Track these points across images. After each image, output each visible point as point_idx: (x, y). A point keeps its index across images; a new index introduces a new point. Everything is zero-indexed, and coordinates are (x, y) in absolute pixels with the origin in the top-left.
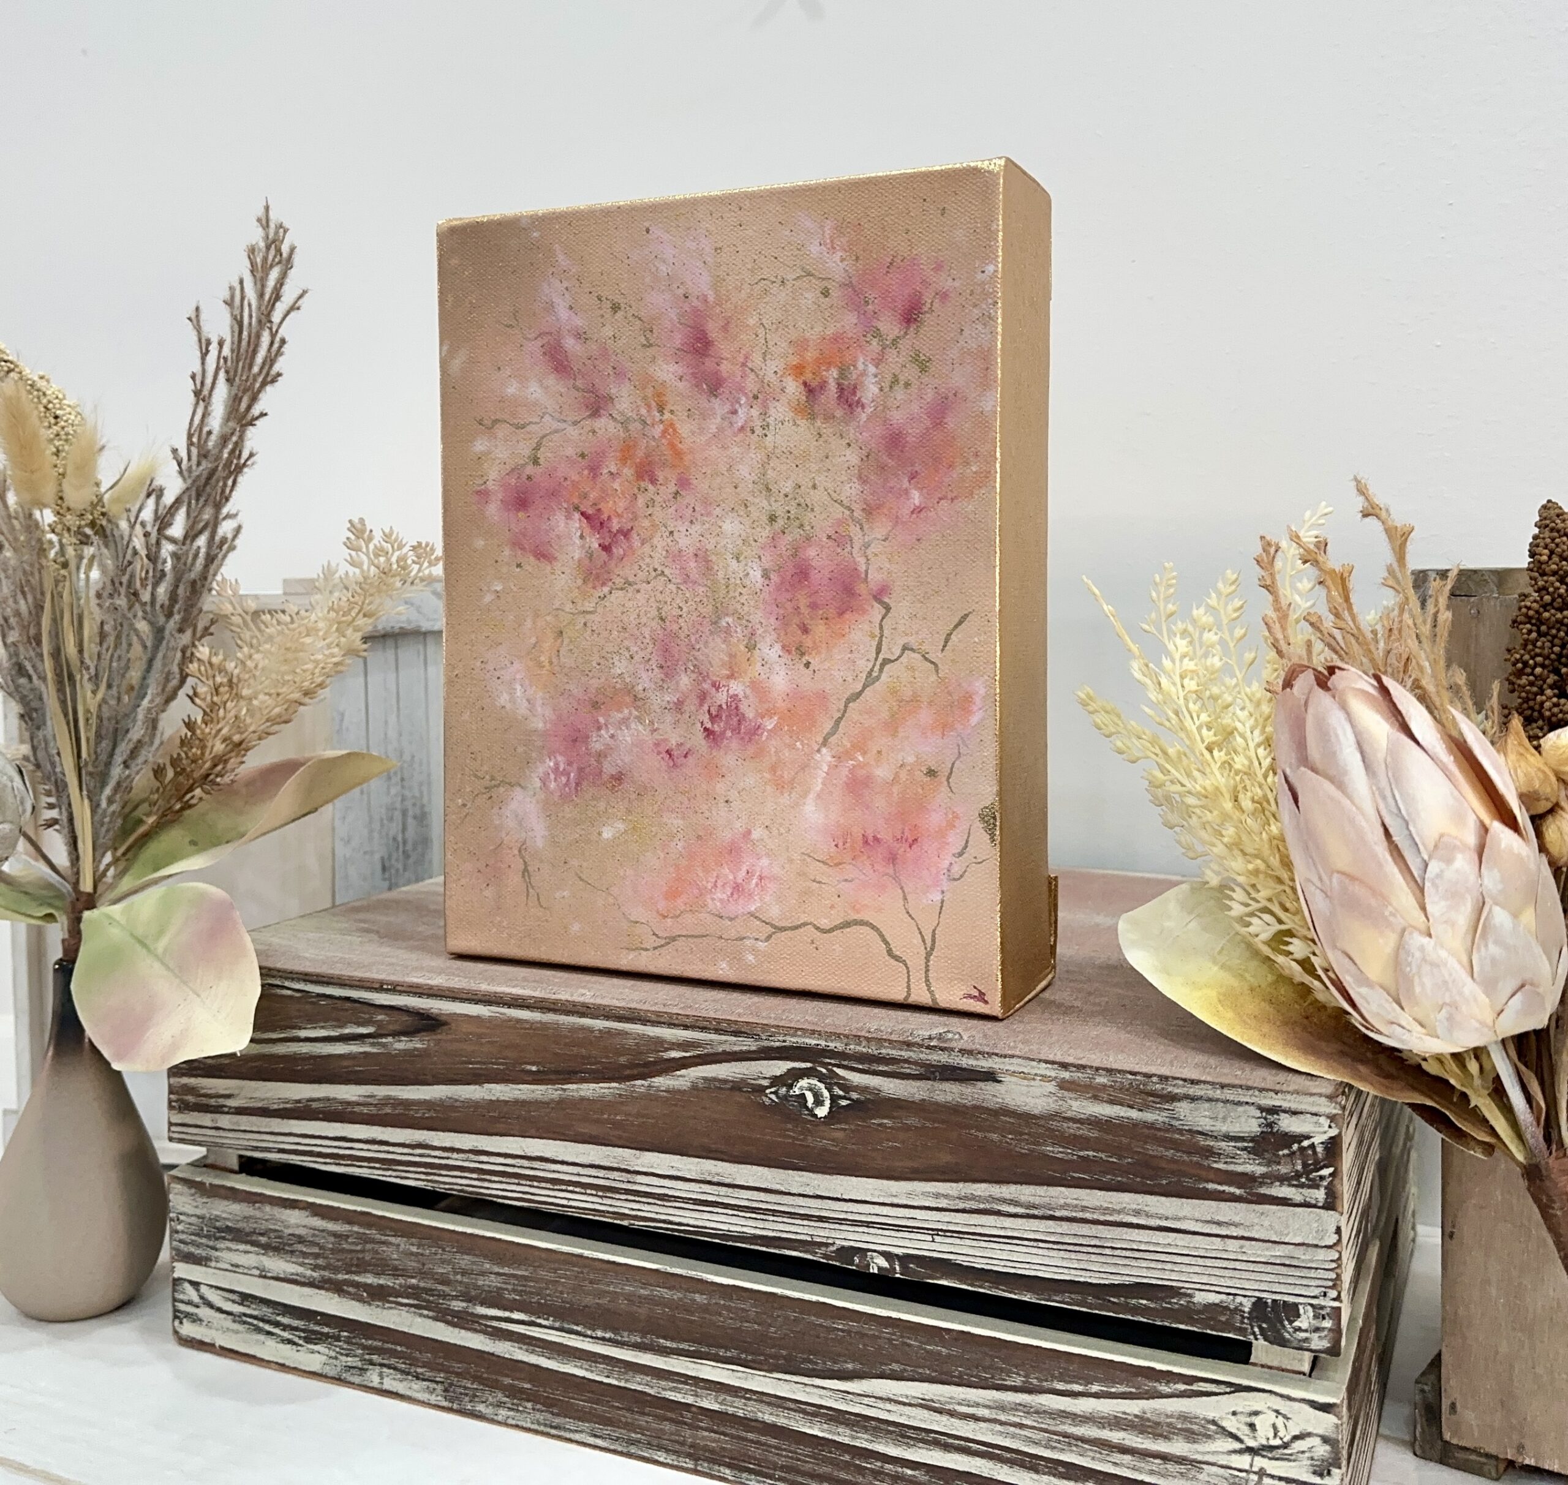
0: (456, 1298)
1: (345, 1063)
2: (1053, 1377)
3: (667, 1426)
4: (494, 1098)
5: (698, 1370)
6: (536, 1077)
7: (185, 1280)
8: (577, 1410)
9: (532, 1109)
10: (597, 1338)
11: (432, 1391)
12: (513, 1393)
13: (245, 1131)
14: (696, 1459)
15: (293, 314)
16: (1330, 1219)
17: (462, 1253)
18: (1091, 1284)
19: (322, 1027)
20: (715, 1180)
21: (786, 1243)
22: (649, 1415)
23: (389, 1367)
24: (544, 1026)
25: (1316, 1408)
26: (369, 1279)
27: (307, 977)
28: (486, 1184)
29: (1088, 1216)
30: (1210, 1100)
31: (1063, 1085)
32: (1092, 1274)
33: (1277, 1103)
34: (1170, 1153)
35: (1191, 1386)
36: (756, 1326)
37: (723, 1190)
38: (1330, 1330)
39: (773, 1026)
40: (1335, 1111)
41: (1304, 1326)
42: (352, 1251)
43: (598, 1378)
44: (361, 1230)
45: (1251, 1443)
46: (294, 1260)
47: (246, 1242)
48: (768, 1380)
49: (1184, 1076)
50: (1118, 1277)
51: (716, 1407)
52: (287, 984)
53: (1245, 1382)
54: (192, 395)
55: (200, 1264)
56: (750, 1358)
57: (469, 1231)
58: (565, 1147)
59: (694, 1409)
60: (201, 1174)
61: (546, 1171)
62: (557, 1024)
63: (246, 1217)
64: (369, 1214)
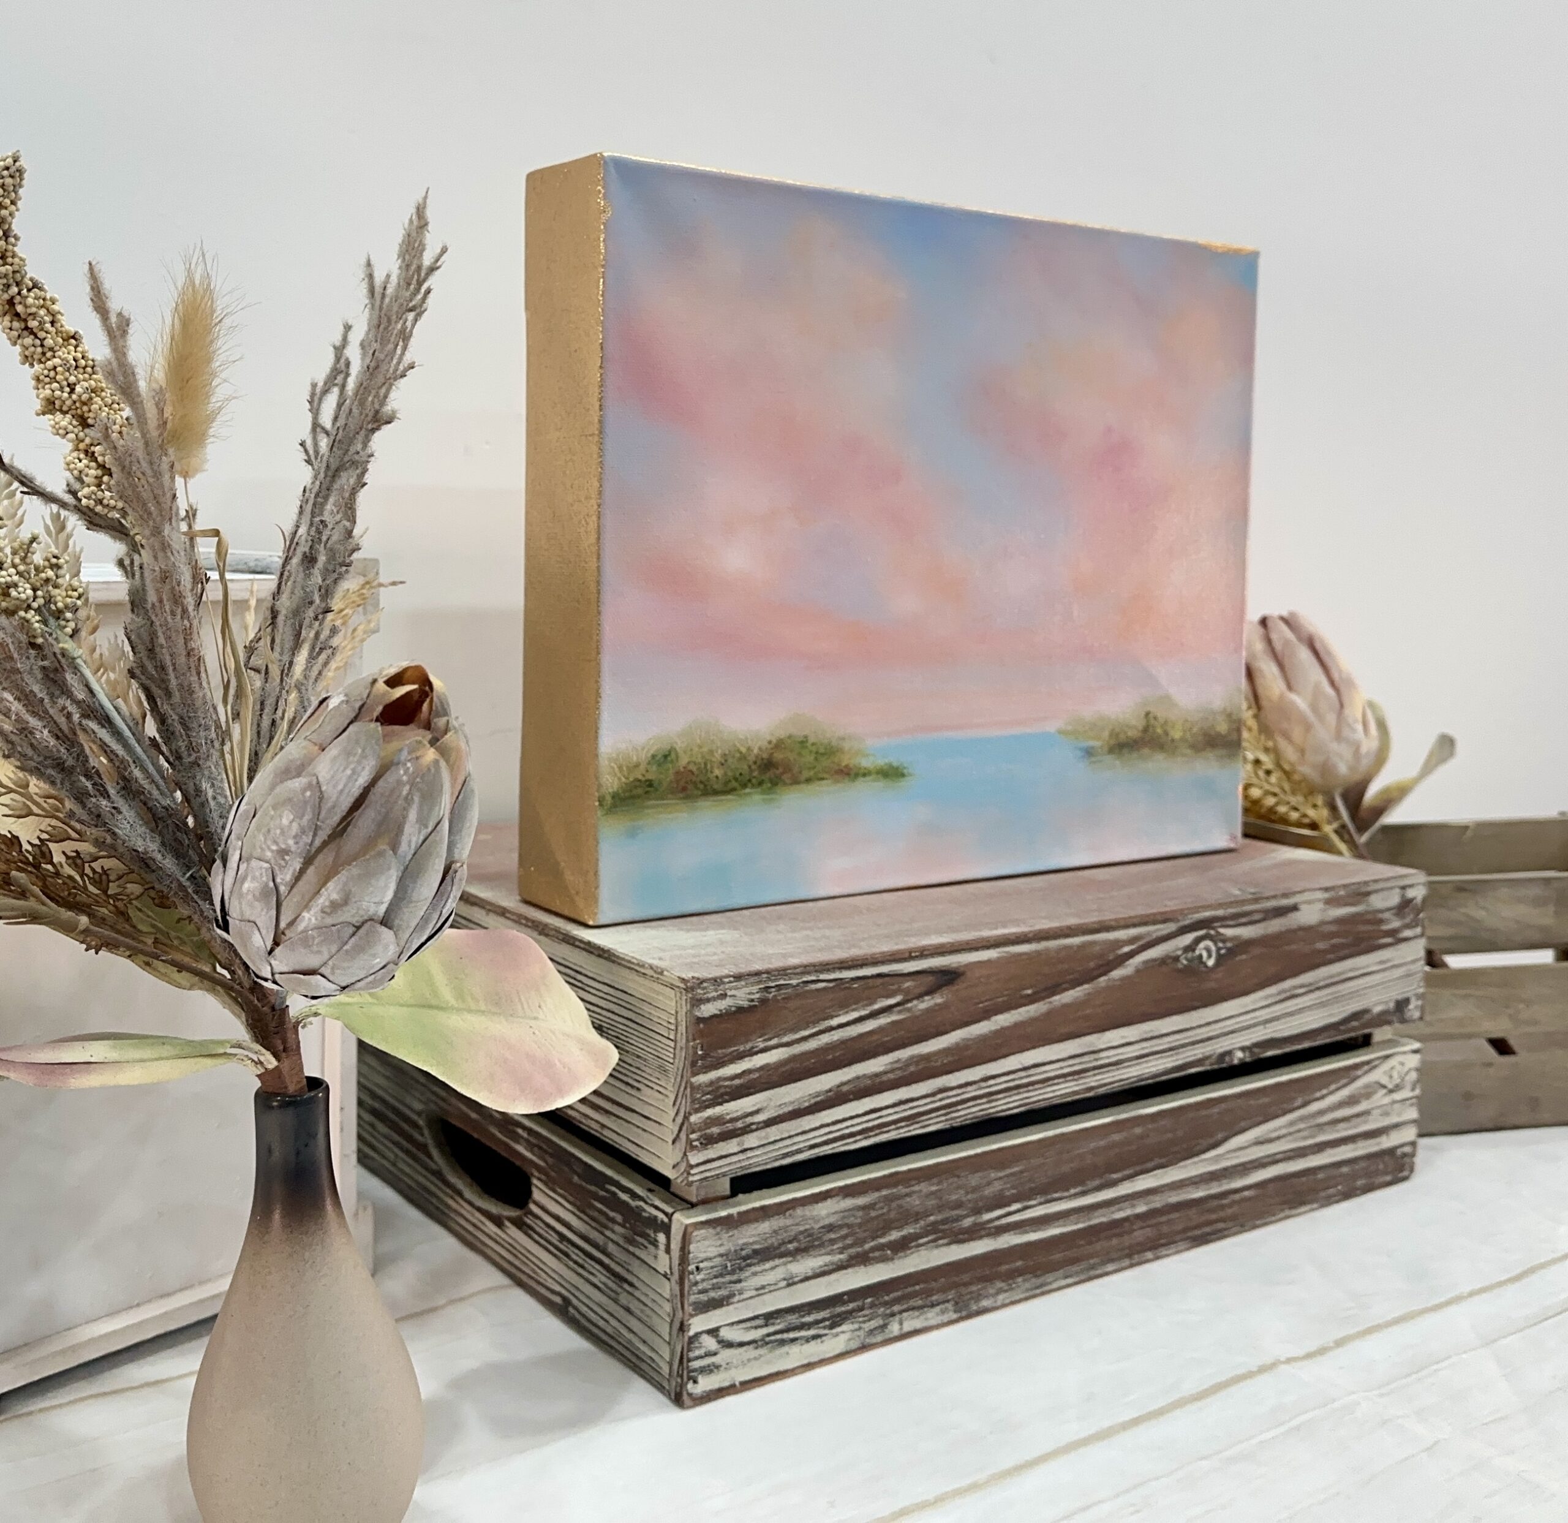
0: (967, 1215)
1: (875, 1037)
4: (999, 1027)
6: (1032, 998)
7: (702, 1332)
8: (1054, 1264)
9: (1027, 1026)
10: (1072, 1196)
11: (943, 1312)
12: (1010, 1275)
13: (776, 1141)
17: (974, 1173)
18: (1332, 1023)
19: (854, 1010)
20: (1149, 1036)
21: (1190, 1065)
23: (907, 1309)
24: (1040, 953)
25: (1414, 1053)
26: (894, 1235)
27: (843, 965)
28: (993, 1104)
29: (1333, 980)
30: (1383, 889)
31: (1328, 902)
33: (1406, 883)
36: (1170, 1135)
37: (1154, 1042)
38: (1421, 1006)
39: (1185, 909)
41: (1412, 1007)
42: (877, 1217)
43: (1071, 1229)
44: (889, 1191)
45: (1390, 1086)
47: (772, 1258)
51: (1146, 1208)
53: (1389, 1052)
55: (721, 1306)
59: (1129, 1219)
61: (1038, 1075)
62: (1047, 950)
63: (775, 1232)
64: (897, 1173)
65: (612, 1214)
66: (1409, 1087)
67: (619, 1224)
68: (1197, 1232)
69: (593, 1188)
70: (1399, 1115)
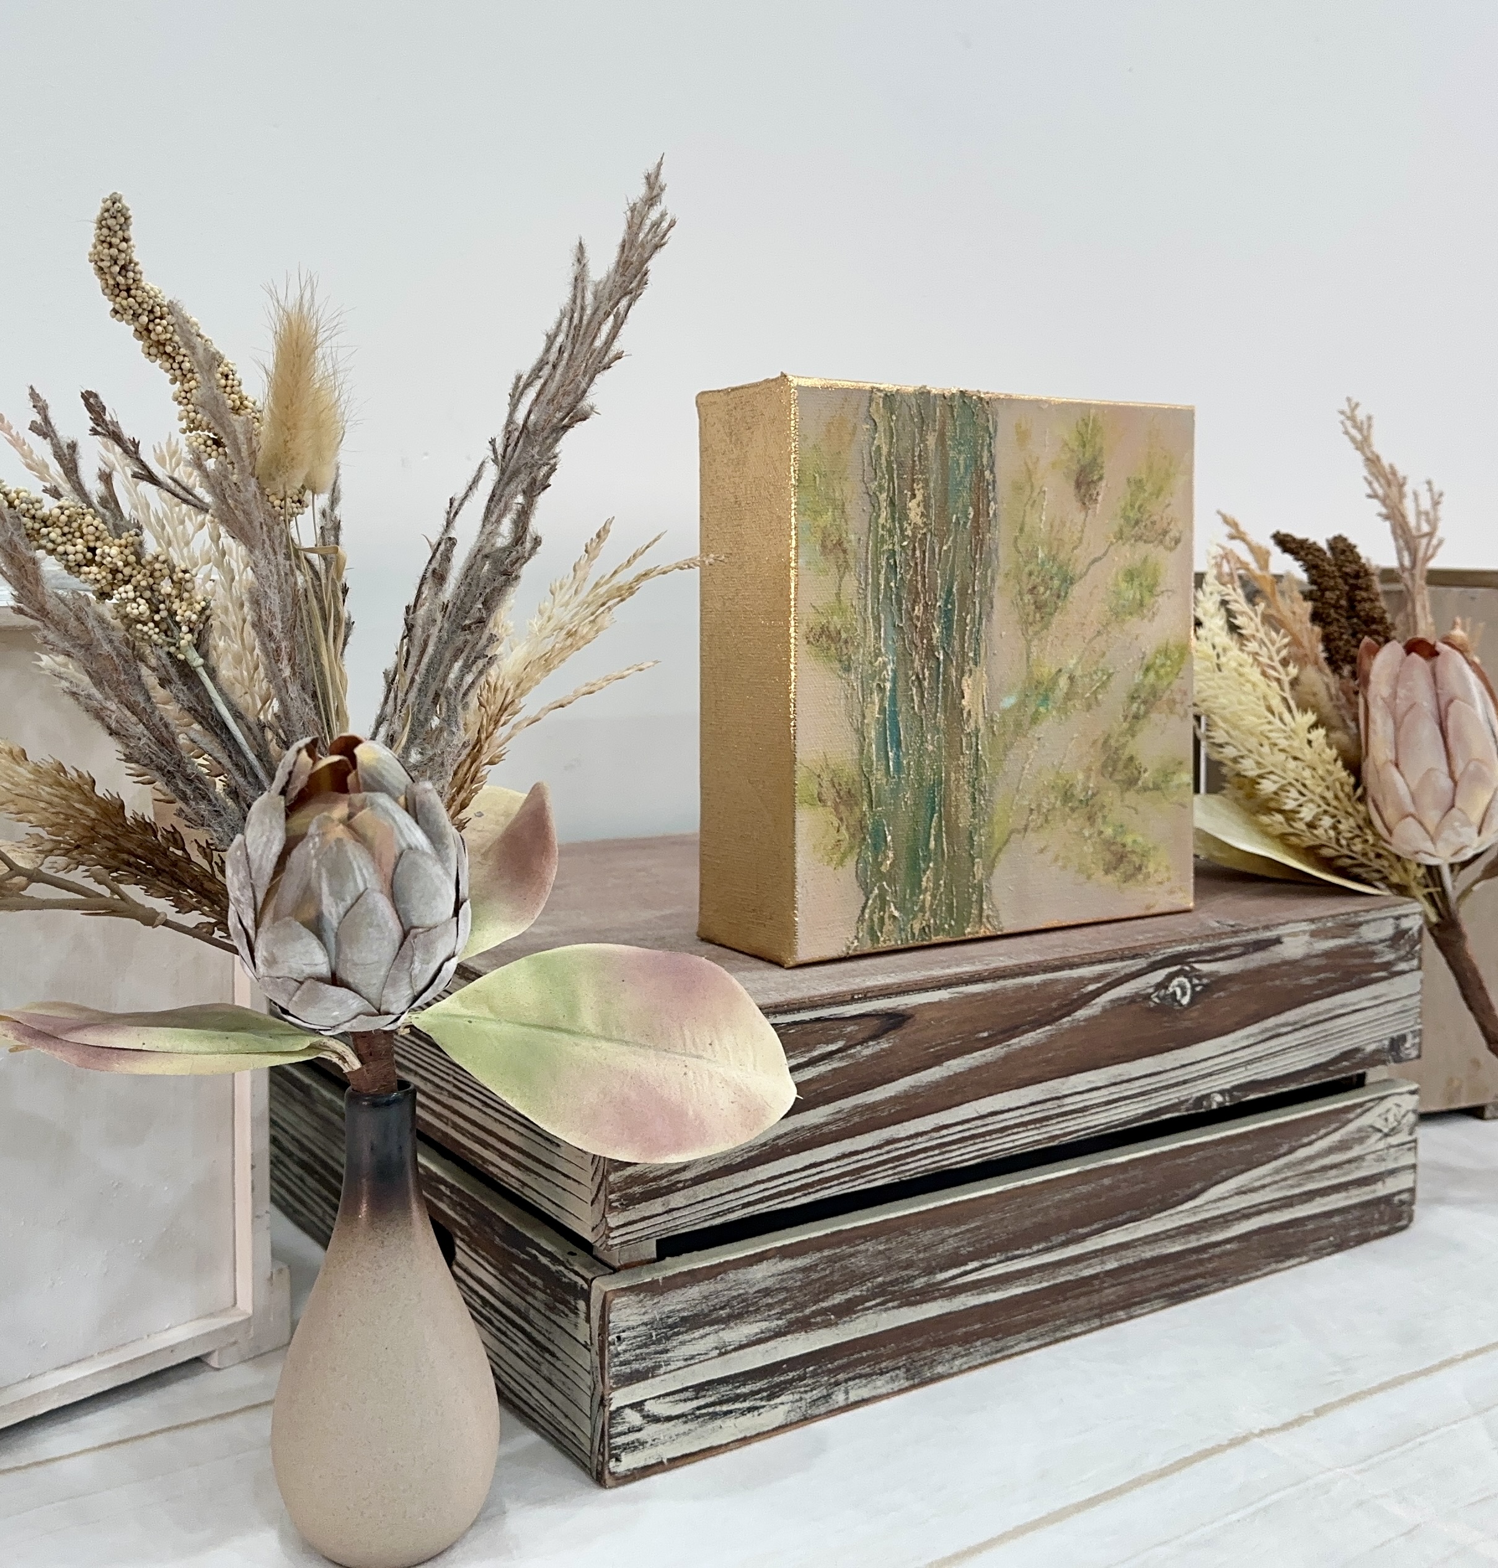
0: (919, 1276)
1: (813, 1087)
4: (952, 1073)
5: (1105, 1241)
6: (987, 1042)
7: (626, 1406)
8: (1016, 1326)
9: (983, 1072)
10: (1035, 1253)
11: (893, 1380)
12: (968, 1339)
20: (1118, 1080)
23: (850, 1379)
24: (994, 993)
25: (1411, 1096)
26: (838, 1299)
27: (778, 1009)
28: (947, 1156)
30: (1373, 922)
31: (1314, 934)
33: (1400, 912)
34: (1356, 962)
35: (1363, 1108)
38: (1417, 1045)
39: (1157, 944)
41: (1408, 1046)
42: (818, 1279)
43: (1034, 1288)
44: (833, 1252)
45: (1387, 1131)
46: (759, 1317)
47: (702, 1326)
48: (1150, 1224)
51: (1117, 1265)
55: (646, 1378)
56: (1138, 1212)
57: (931, 1206)
58: (1010, 1096)
59: (1103, 1275)
61: (996, 1123)
62: (1005, 988)
63: (705, 1297)
64: (840, 1231)
65: (532, 1278)
66: (1406, 1130)
67: (539, 1289)
68: (1176, 1289)
69: (514, 1250)
70: (1396, 1159)
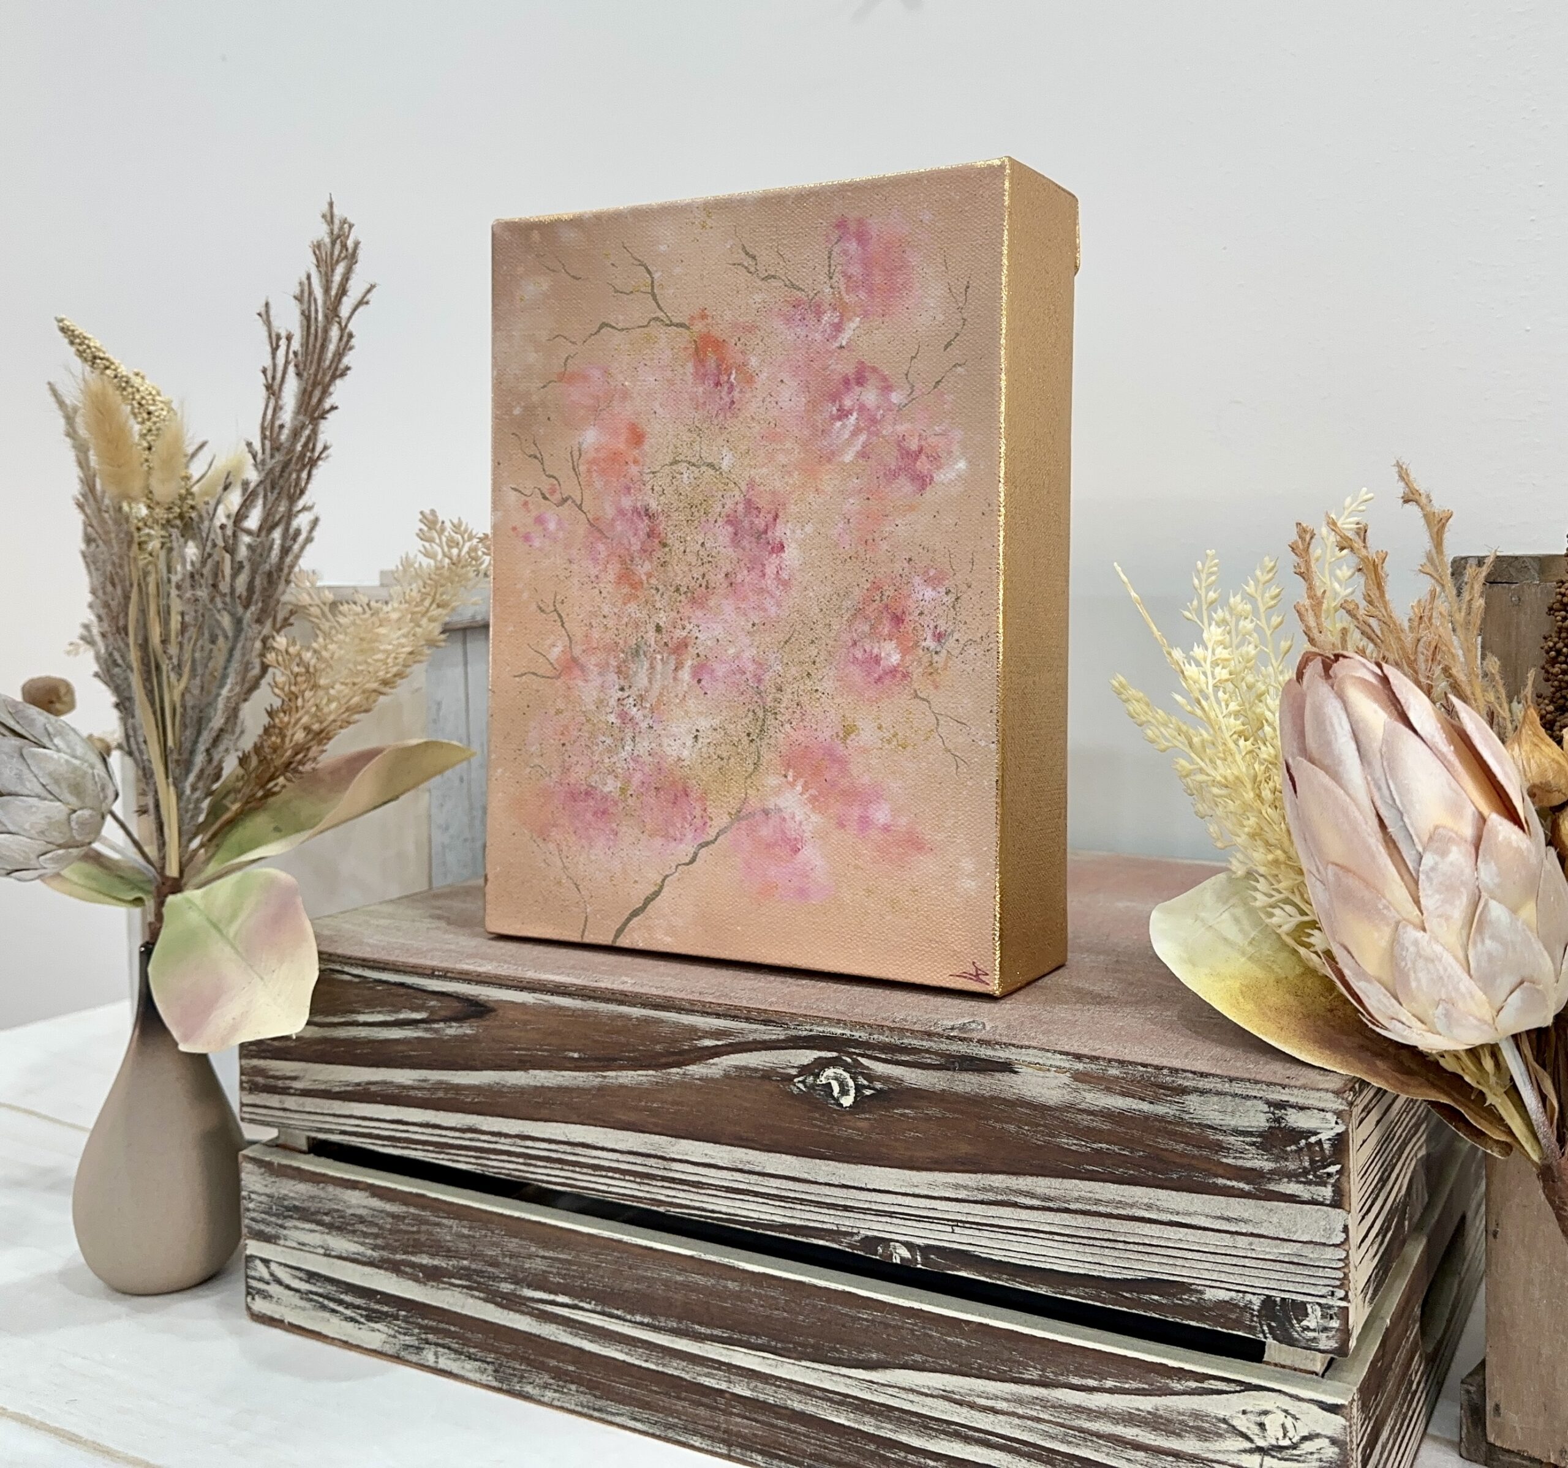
0: (505, 1280)
1: (401, 1048)
2: (1069, 1372)
3: (702, 1412)
4: (539, 1084)
5: (731, 1357)
6: (578, 1064)
7: (256, 1257)
8: (618, 1394)
9: (574, 1095)
10: (635, 1322)
11: (483, 1371)
12: (559, 1375)
13: (309, 1113)
14: (729, 1445)
15: (361, 309)
16: (1337, 1217)
17: (511, 1236)
18: (1104, 1278)
19: (379, 1012)
20: (746, 1168)
21: (812, 1232)
22: (685, 1399)
23: (443, 1346)
24: (585, 1013)
25: (1323, 1409)
26: (425, 1260)
27: (365, 963)
28: (532, 1169)
29: (1102, 1209)
30: (1218, 1093)
31: (1077, 1076)
32: (1106, 1268)
33: (1285, 1098)
34: (1180, 1147)
35: (1202, 1384)
36: (785, 1314)
37: (754, 1178)
38: (1338, 1330)
39: (800, 1016)
40: (1341, 1108)
41: (1313, 1325)
42: (407, 1232)
43: (637, 1362)
44: (417, 1212)
45: (1261, 1443)
46: (356, 1239)
47: (312, 1221)
48: (797, 1368)
49: (1193, 1069)
50: (1131, 1272)
51: (748, 1393)
52: (346, 969)
53: (1255, 1381)
54: (264, 389)
55: (270, 1241)
56: (779, 1345)
57: (517, 1214)
58: (605, 1133)
59: (727, 1395)
60: (271, 1153)
61: (587, 1157)
63: (312, 1197)
64: (423, 1196)
